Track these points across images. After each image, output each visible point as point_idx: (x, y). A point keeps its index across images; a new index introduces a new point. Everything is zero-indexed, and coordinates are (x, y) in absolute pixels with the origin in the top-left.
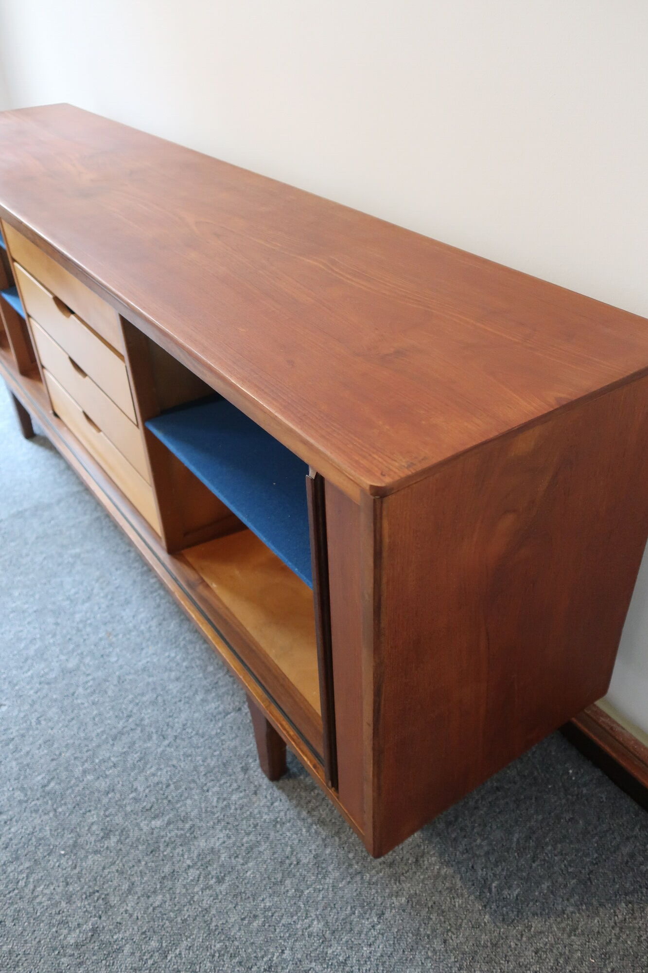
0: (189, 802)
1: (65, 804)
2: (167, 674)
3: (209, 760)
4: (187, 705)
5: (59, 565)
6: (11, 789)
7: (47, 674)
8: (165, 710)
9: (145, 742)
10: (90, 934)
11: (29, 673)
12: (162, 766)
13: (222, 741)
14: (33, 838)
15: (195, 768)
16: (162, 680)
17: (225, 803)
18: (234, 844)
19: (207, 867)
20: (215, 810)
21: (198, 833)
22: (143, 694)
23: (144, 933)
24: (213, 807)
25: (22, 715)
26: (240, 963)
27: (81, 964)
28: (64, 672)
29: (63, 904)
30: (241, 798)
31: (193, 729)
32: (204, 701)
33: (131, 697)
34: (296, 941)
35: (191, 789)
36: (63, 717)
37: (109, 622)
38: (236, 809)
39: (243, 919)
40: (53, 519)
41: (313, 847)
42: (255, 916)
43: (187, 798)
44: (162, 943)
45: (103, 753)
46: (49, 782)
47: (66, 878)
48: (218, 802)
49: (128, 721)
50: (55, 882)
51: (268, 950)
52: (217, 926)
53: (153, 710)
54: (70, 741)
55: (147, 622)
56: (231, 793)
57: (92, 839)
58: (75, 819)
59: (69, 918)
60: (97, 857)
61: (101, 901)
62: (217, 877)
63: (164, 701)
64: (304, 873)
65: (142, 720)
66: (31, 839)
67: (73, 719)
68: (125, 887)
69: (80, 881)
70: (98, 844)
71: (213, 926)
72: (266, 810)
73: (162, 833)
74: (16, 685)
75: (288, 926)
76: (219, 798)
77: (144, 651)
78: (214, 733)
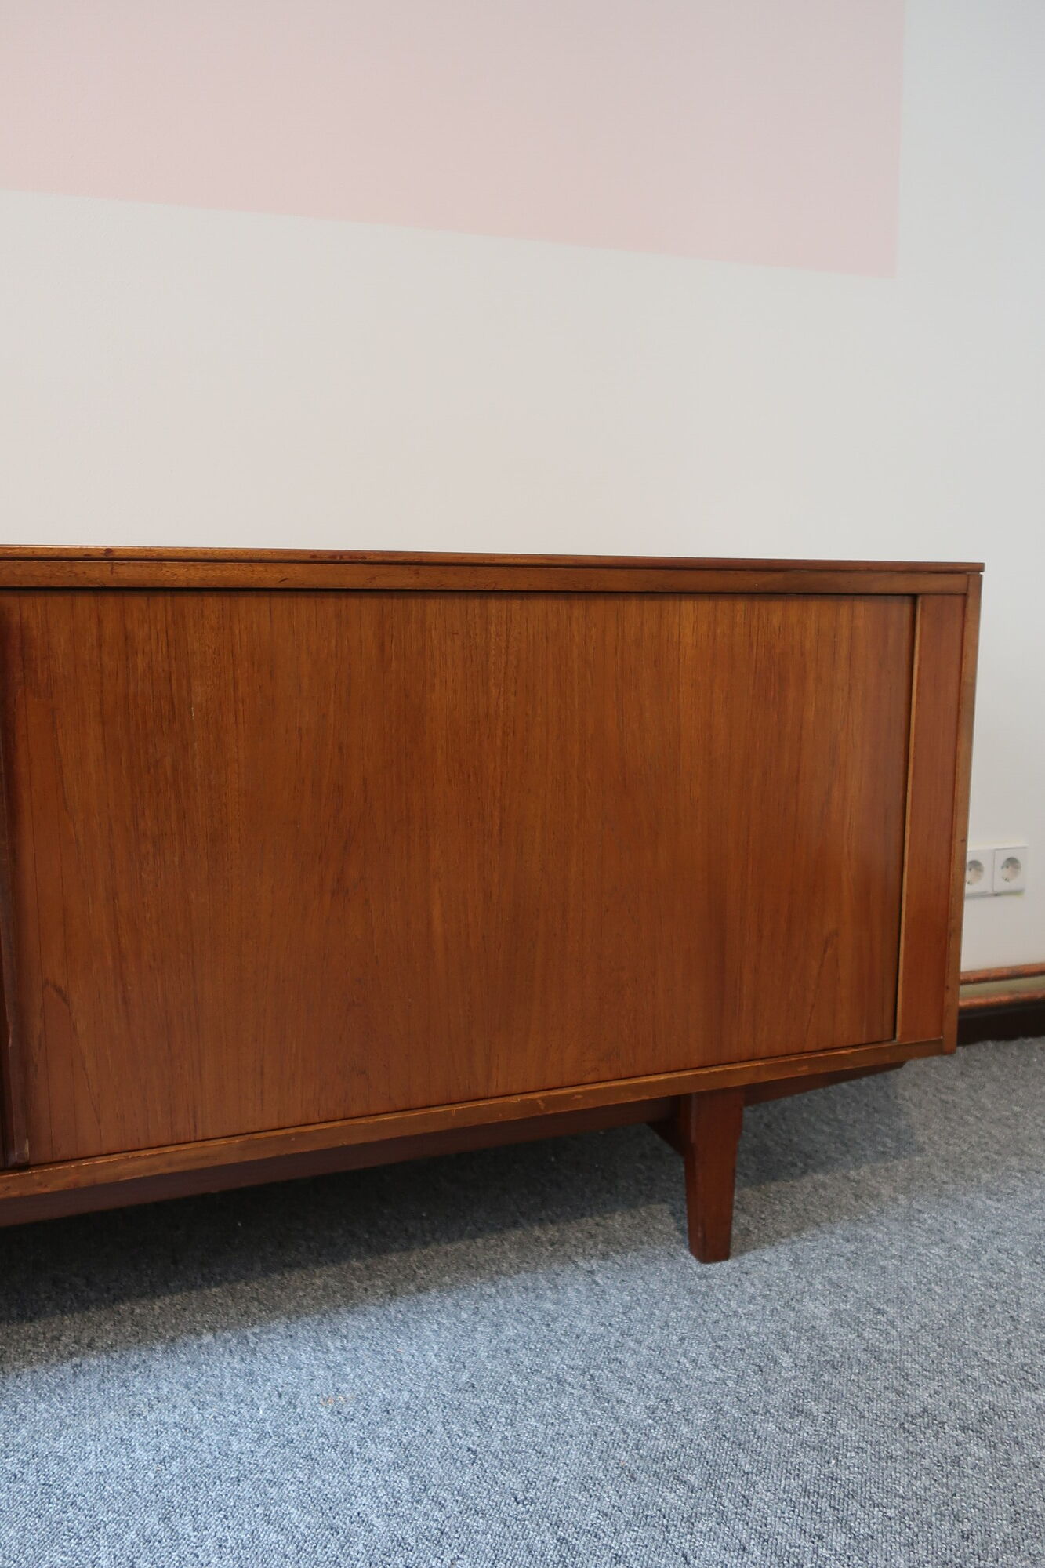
37: (290, 1400)
55: (326, 1352)
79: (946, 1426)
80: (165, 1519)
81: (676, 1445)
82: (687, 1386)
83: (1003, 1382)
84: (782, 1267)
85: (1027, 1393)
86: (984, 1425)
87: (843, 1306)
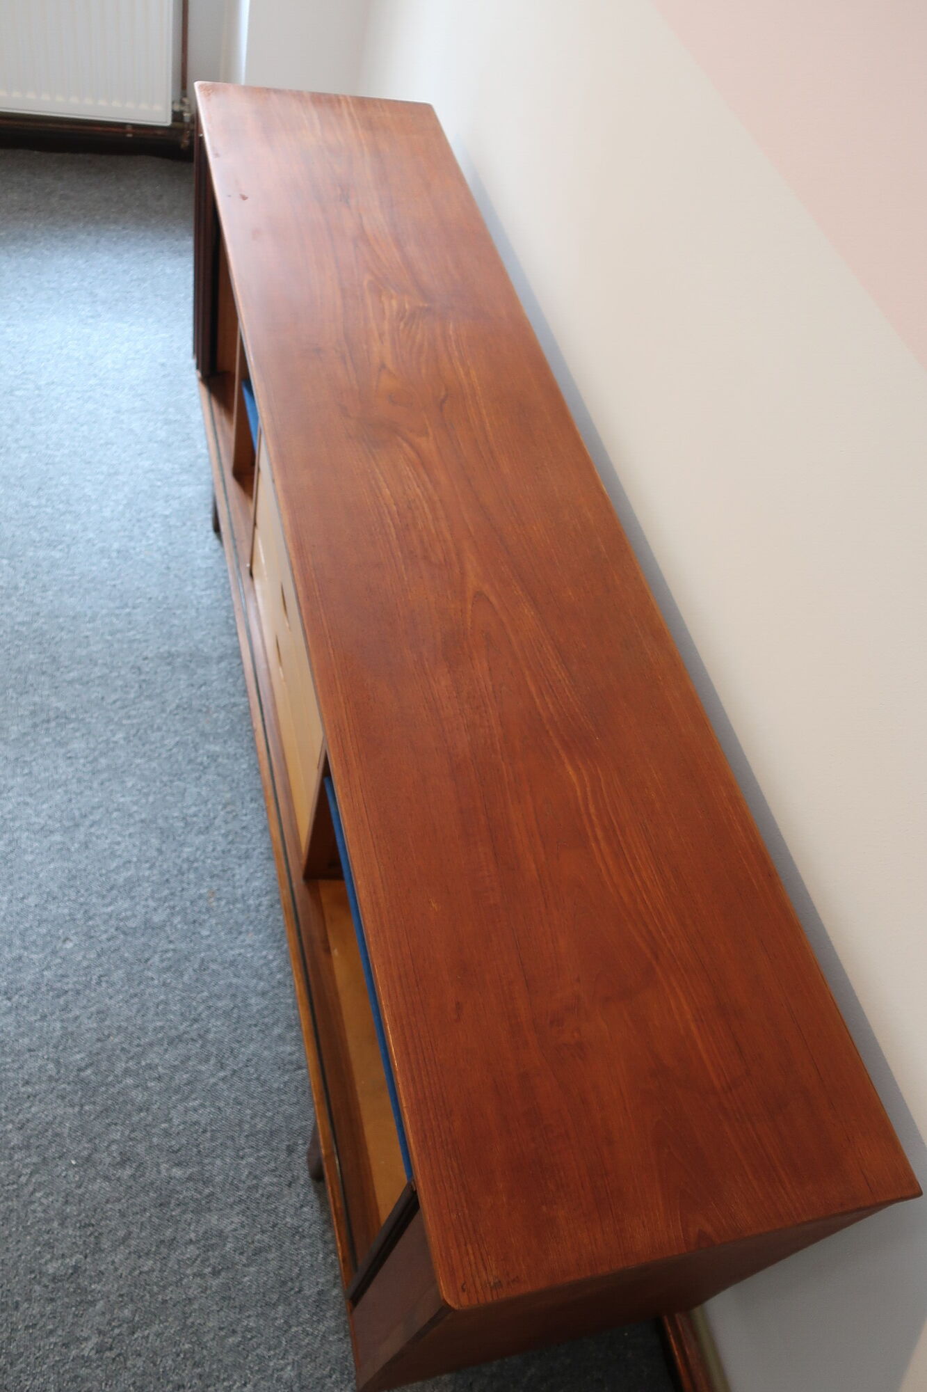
0: (218, 1162)
1: (94, 1103)
2: (255, 981)
3: (257, 1120)
4: (261, 1035)
5: (190, 761)
6: (46, 1057)
7: (127, 918)
8: (236, 1029)
9: (200, 1062)
10: (70, 1271)
11: (110, 909)
12: (207, 1103)
13: (282, 1101)
14: (50, 1130)
15: (241, 1122)
16: (247, 987)
17: (255, 1182)
18: (246, 1236)
19: (208, 1250)
20: (241, 1185)
21: (214, 1205)
22: (219, 997)
23: (121, 1296)
24: (240, 1181)
25: (85, 964)
26: (200, 1376)
27: (52, 1300)
28: (148, 925)
29: (55, 1224)
30: (272, 1184)
31: (256, 1070)
32: (281, 1038)
33: (206, 994)
34: (263, 1378)
35: (227, 1148)
36: (127, 987)
37: (218, 876)
38: (262, 1195)
39: (221, 1329)
40: (205, 684)
41: (322, 1280)
42: (234, 1332)
43: (218, 1156)
44: (135, 1316)
45: (152, 1057)
46: (87, 1067)
47: (67, 1195)
48: (248, 1176)
49: (191, 1025)
50: (55, 1193)
51: (232, 1375)
52: (193, 1323)
53: (223, 1025)
54: (124, 1024)
55: (259, 896)
56: (265, 1173)
57: (108, 1160)
58: (98, 1127)
59: (57, 1244)
60: (106, 1184)
61: (92, 1239)
62: (214, 1268)
63: (239, 1017)
64: (301, 1306)
65: (208, 1031)
66: (47, 1131)
67: (136, 995)
68: (121, 1233)
69: (80, 1205)
70: (112, 1171)
71: (189, 1321)
72: (292, 1211)
73: (178, 1188)
74: (90, 918)
75: (261, 1358)
76: (250, 1173)
77: (241, 937)
78: (275, 1085)
79: (81, 1256)
80: (142, 821)
81: (118, 1071)
82: (170, 1097)
83: (112, 1330)
84: (292, 1217)
85: (95, 1339)
86: (74, 1285)
87: (229, 1246)
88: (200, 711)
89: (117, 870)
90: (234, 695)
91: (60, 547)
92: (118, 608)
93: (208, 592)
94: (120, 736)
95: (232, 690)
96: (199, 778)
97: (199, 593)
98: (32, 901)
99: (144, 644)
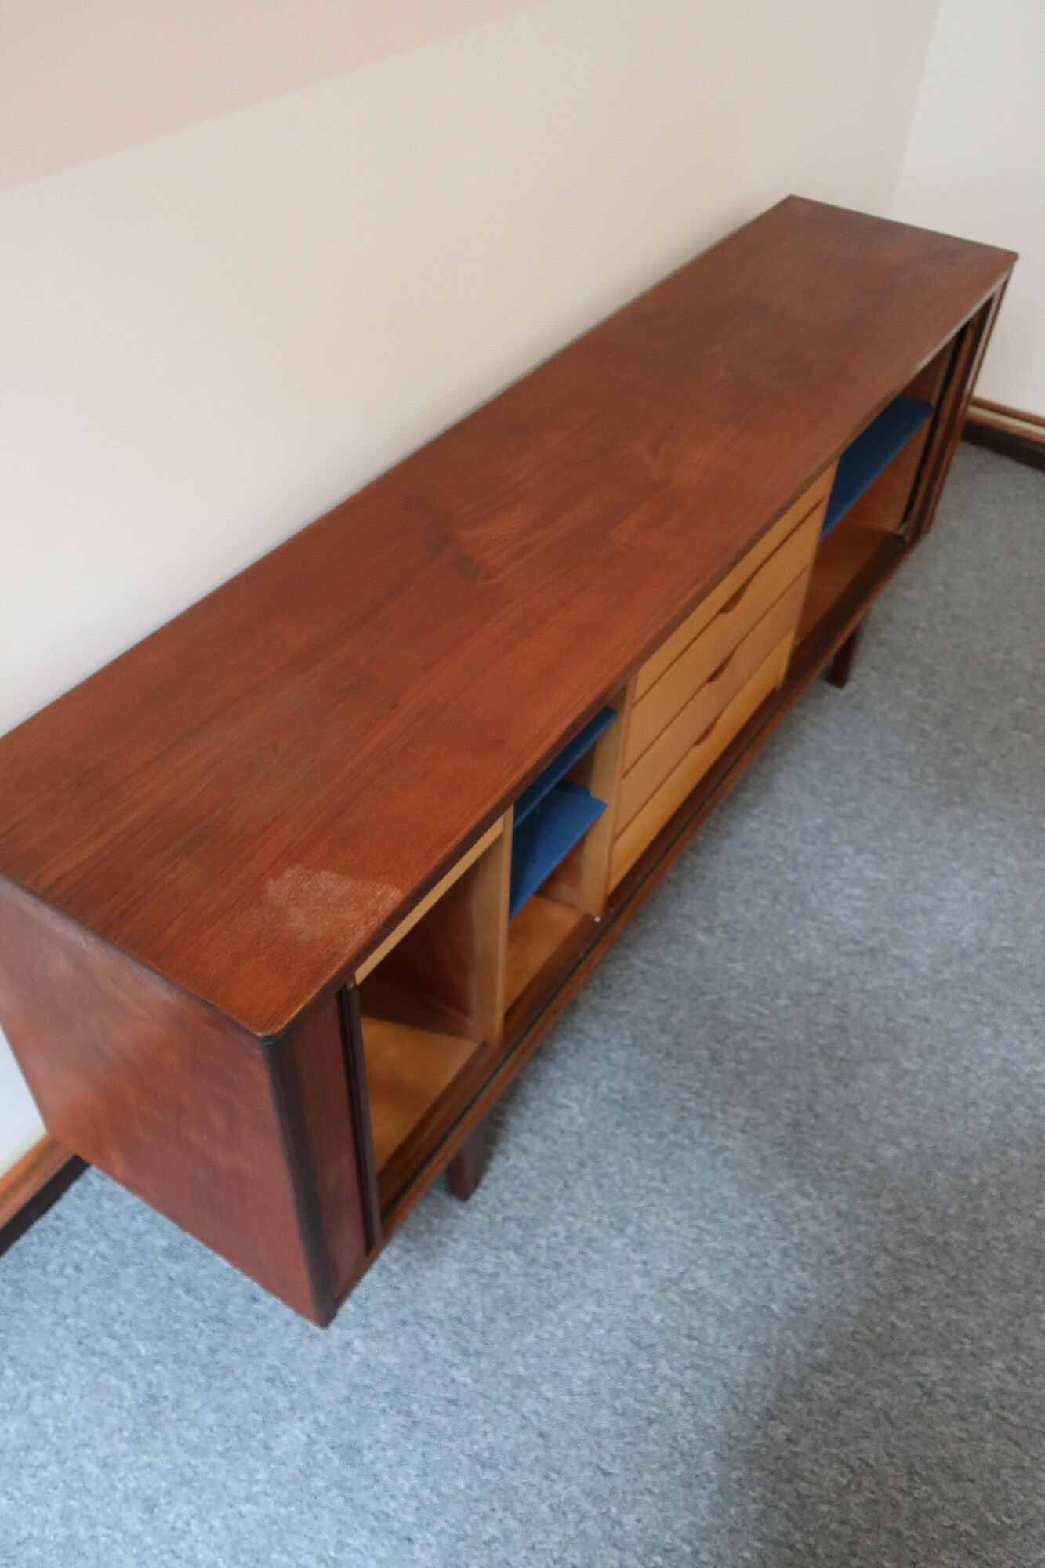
84: (872, 674)
88: (687, 977)
89: (859, 898)
90: (642, 972)
91: (691, 1287)
92: (683, 1147)
93: (563, 1101)
94: (782, 1002)
95: (638, 977)
96: (736, 922)
97: (576, 1107)
98: (942, 919)
99: (687, 1083)
